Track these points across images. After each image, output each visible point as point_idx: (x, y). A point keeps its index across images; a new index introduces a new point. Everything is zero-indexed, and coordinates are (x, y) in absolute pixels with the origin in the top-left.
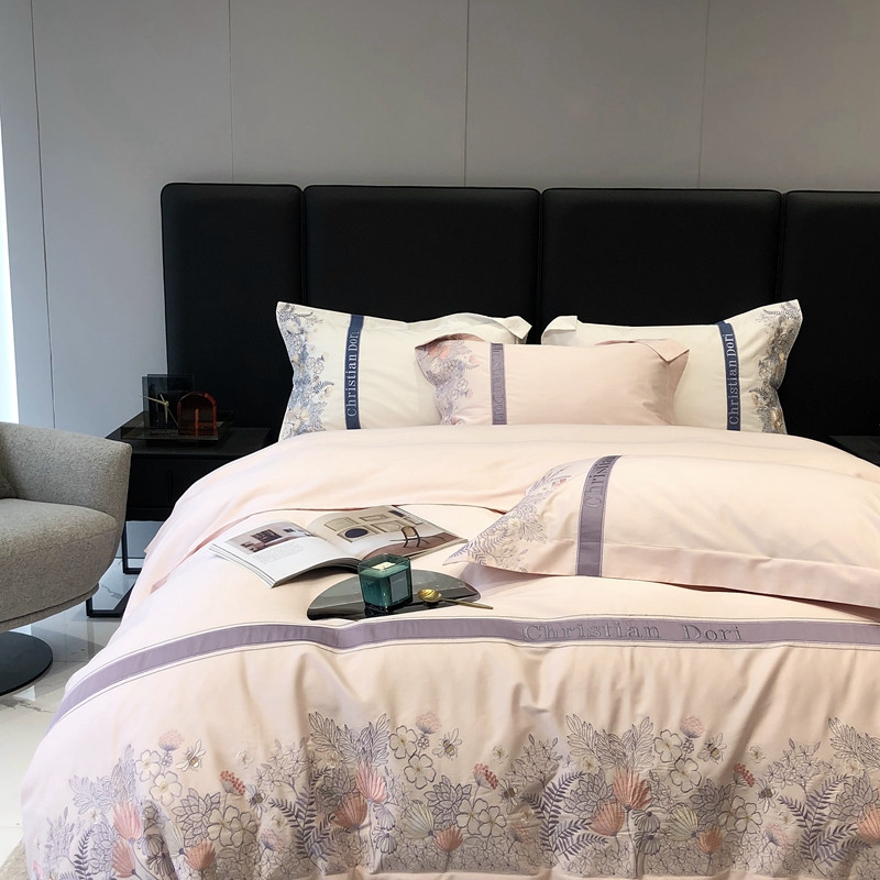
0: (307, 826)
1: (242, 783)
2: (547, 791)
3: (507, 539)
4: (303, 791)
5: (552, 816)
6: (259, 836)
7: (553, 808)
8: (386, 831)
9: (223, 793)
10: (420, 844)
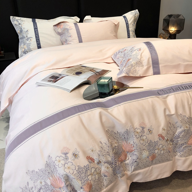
0: (115, 166)
1: (93, 158)
2: (174, 137)
3: (133, 68)
4: (113, 156)
5: (176, 143)
6: (101, 174)
7: (176, 141)
8: (135, 160)
9: (89, 164)
10: (145, 161)
